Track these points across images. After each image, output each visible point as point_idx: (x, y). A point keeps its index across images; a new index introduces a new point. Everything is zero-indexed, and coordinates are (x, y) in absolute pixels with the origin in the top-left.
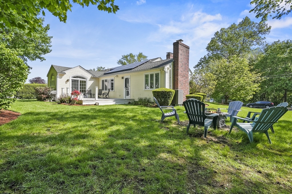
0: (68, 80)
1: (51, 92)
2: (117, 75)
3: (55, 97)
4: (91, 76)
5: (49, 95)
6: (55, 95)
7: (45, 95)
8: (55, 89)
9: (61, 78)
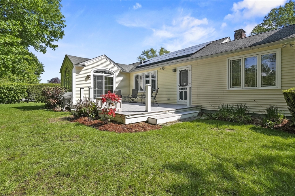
0: (88, 77)
1: (63, 96)
2: (162, 66)
3: (69, 103)
4: (120, 71)
5: (61, 99)
6: (69, 100)
7: (55, 100)
8: (71, 90)
9: (78, 73)
